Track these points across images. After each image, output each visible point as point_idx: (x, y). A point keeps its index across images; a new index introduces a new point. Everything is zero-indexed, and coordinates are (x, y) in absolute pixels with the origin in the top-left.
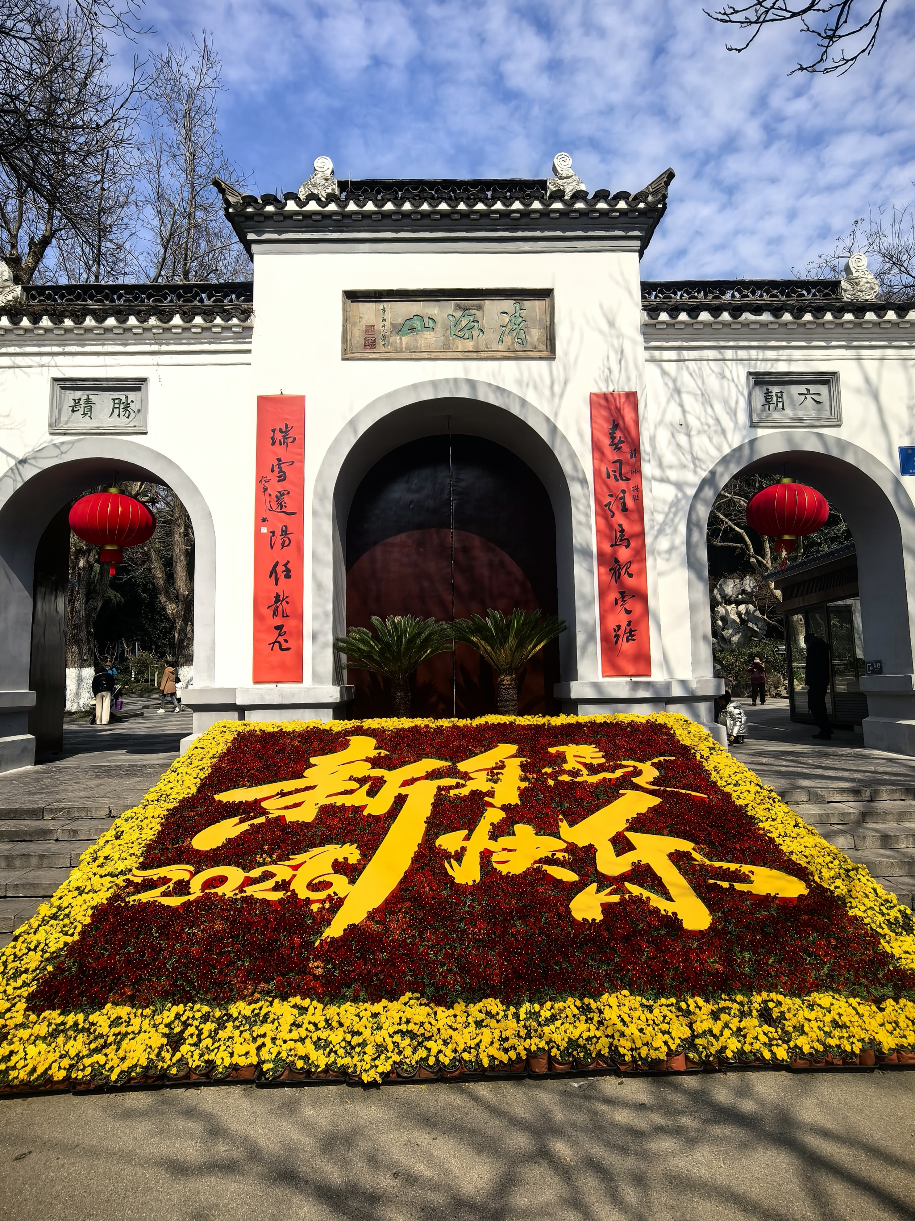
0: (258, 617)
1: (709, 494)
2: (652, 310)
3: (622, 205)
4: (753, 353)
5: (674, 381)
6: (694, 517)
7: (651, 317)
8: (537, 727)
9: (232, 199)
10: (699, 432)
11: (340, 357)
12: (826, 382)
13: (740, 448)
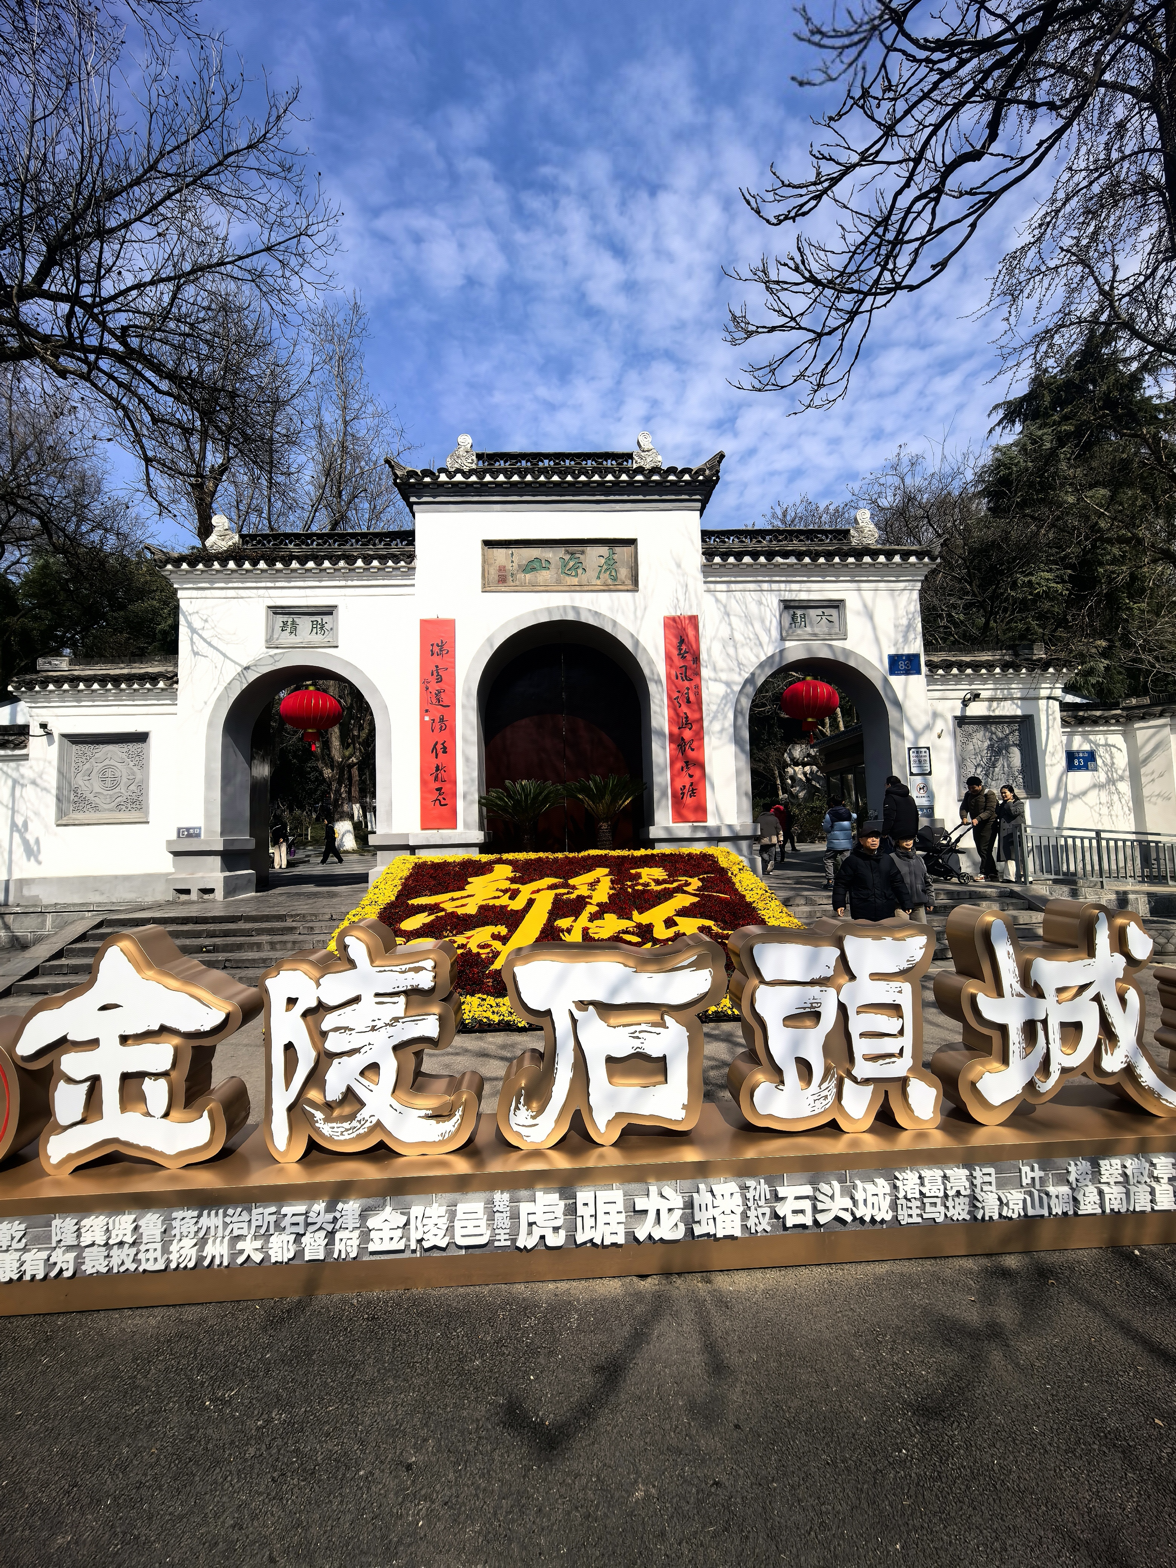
0: (424, 782)
1: (750, 690)
2: (709, 554)
3: (687, 477)
4: (783, 586)
5: (725, 607)
6: (739, 707)
7: (708, 560)
8: (624, 857)
9: (399, 473)
10: (743, 645)
11: (480, 590)
12: (837, 607)
13: (772, 656)
